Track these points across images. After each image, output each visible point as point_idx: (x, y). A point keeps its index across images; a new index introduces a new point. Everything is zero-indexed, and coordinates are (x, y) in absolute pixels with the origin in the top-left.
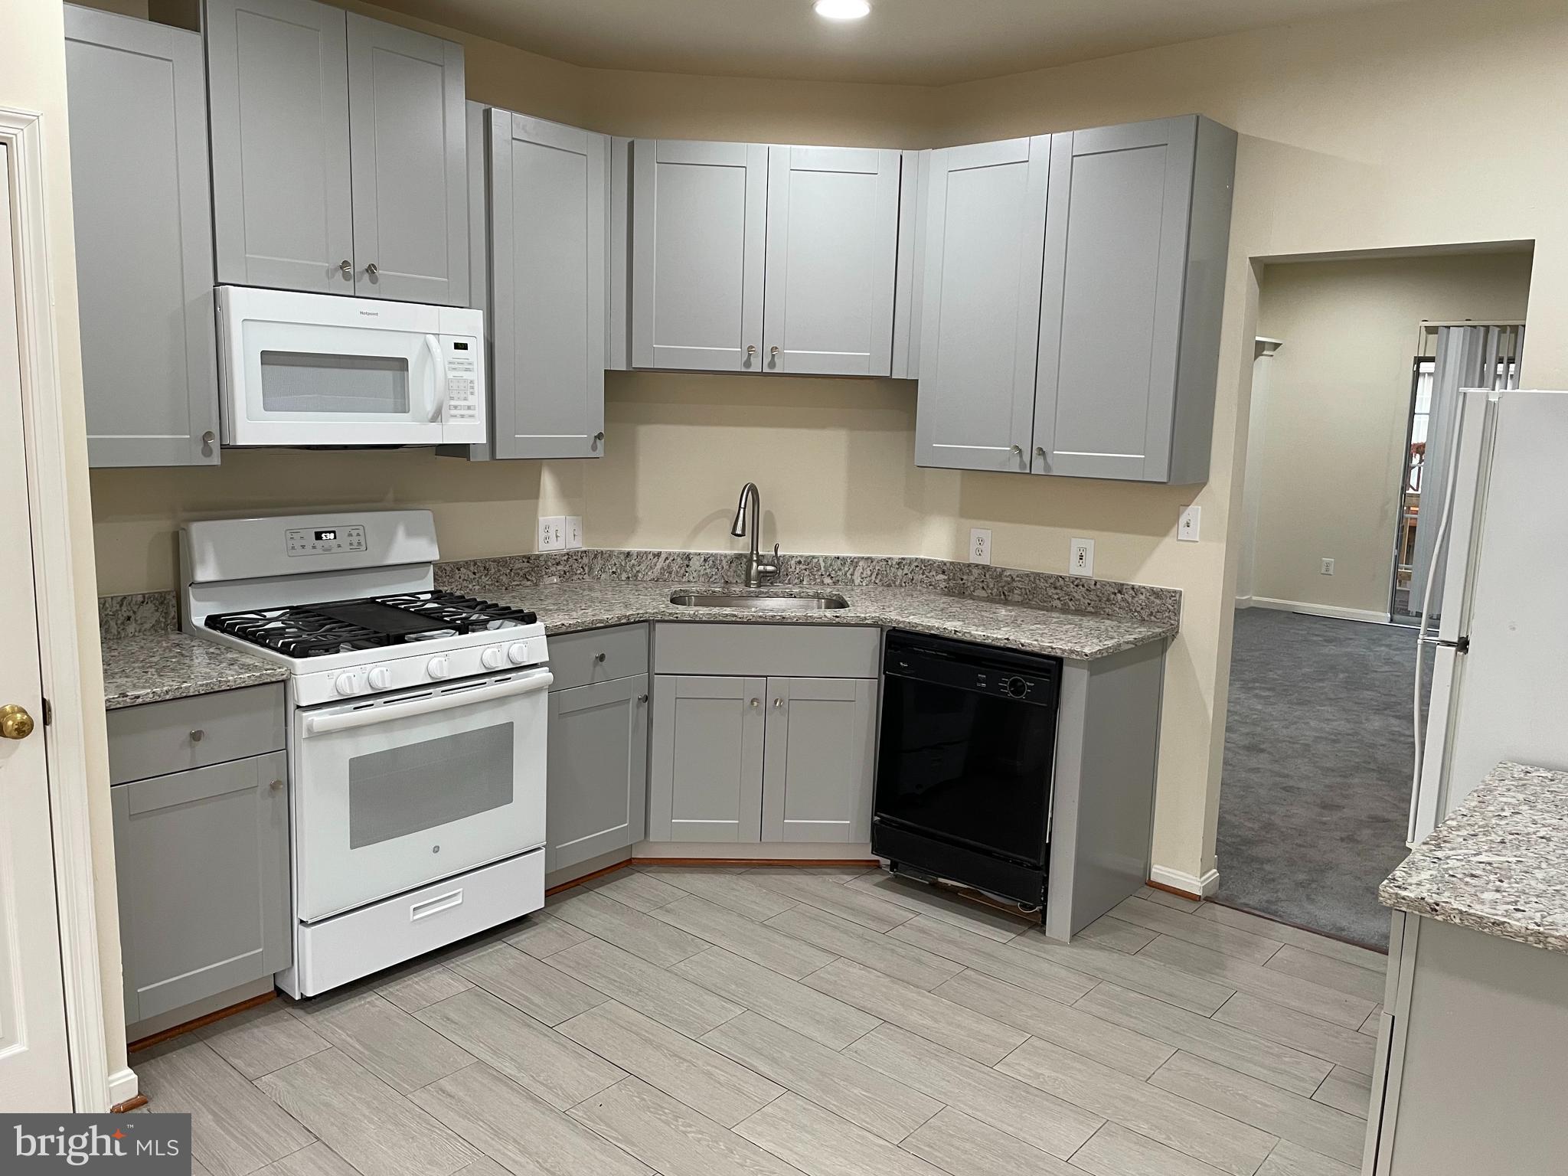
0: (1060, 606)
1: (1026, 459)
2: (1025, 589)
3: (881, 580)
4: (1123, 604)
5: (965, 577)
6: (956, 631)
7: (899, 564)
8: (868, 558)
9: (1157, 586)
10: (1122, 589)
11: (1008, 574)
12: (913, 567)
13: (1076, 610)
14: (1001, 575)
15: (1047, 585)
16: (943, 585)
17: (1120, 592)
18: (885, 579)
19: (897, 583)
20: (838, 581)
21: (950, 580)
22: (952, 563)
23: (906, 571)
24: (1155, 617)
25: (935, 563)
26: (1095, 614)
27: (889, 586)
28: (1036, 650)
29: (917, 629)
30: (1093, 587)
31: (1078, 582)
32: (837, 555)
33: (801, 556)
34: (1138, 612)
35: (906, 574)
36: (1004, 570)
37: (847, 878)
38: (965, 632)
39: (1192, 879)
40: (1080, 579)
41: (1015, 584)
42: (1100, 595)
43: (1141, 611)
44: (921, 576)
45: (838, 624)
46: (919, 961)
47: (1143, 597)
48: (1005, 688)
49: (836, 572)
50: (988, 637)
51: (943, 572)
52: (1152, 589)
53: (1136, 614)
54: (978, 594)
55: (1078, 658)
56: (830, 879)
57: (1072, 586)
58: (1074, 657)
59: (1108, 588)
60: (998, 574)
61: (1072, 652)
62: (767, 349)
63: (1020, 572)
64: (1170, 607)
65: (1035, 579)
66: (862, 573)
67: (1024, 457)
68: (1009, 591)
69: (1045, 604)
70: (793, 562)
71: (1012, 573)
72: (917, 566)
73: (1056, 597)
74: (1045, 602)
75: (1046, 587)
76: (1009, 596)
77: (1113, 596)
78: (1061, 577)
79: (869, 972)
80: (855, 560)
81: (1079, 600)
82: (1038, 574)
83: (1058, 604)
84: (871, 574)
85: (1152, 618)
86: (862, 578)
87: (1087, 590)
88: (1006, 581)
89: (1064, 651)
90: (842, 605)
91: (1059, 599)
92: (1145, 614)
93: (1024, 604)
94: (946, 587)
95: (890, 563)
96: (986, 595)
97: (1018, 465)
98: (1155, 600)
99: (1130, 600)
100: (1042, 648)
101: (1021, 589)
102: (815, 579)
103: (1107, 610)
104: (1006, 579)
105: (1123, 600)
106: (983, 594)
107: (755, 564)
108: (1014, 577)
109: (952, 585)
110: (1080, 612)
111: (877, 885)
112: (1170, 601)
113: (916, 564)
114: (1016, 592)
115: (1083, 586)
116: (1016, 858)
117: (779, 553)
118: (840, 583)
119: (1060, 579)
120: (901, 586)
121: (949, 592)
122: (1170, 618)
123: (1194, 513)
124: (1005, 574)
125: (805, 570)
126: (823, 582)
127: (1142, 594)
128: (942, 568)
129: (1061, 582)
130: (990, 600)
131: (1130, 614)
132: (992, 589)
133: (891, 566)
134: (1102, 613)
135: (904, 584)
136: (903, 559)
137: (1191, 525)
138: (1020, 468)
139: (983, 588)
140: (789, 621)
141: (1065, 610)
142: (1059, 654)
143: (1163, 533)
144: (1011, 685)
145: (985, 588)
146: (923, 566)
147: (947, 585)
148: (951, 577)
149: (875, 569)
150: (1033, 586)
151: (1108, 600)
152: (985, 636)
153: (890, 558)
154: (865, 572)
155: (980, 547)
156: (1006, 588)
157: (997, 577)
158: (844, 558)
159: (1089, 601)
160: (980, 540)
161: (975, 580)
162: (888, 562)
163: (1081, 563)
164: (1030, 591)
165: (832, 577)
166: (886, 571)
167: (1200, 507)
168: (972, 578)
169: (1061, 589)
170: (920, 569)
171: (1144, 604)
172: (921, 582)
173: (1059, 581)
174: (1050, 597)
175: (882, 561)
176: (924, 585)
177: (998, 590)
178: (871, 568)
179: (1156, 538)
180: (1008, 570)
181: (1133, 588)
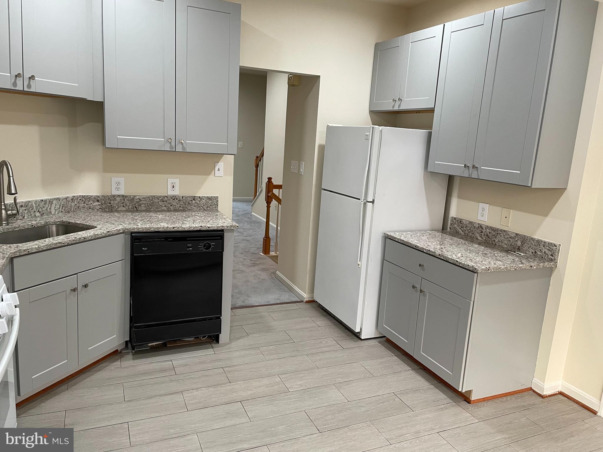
1: (173, 144)
2: (147, 204)
3: (64, 210)
5: (112, 202)
6: (173, 227)
7: (72, 199)
8: (57, 199)
9: (209, 195)
10: (195, 198)
11: (138, 198)
13: (174, 210)
14: (133, 199)
15: (159, 201)
16: (99, 207)
17: (194, 200)
18: (67, 209)
19: (72, 210)
20: (43, 213)
21: (103, 204)
22: (102, 196)
23: (76, 203)
24: (209, 208)
25: (92, 197)
26: (184, 211)
27: (69, 212)
29: (151, 230)
30: (181, 199)
31: (174, 198)
32: (41, 199)
35: (76, 205)
36: (135, 196)
40: (175, 196)
41: (142, 202)
42: (185, 202)
43: (204, 206)
44: (83, 204)
47: (204, 201)
48: (201, 248)
49: (42, 209)
51: (98, 201)
52: (208, 197)
53: (201, 208)
54: (121, 209)
55: (234, 228)
57: (171, 200)
59: (188, 199)
60: (132, 199)
63: (144, 197)
64: (215, 203)
65: (152, 198)
66: (55, 207)
68: (139, 206)
69: (159, 209)
71: (140, 197)
72: (80, 200)
74: (158, 208)
75: (158, 202)
76: (138, 208)
77: (191, 202)
78: (166, 196)
79: (202, 390)
80: (51, 200)
81: (175, 205)
82: (153, 196)
83: (163, 208)
84: (60, 207)
85: (208, 208)
86: (55, 210)
87: (179, 200)
88: (136, 202)
91: (165, 206)
92: (205, 207)
93: (148, 211)
94: (100, 208)
95: (68, 200)
96: (126, 209)
98: (209, 201)
99: (198, 202)
101: (145, 204)
103: (189, 208)
104: (136, 200)
105: (196, 203)
106: (124, 209)
108: (141, 199)
109: (104, 207)
110: (176, 210)
112: (215, 201)
113: (80, 199)
114: (142, 206)
115: (177, 199)
118: (44, 215)
119: (165, 197)
120: (74, 211)
121: (103, 210)
122: (215, 207)
123: (220, 165)
124: (136, 198)
127: (204, 199)
128: (97, 199)
129: (166, 198)
130: (127, 211)
131: (199, 208)
132: (129, 206)
133: (69, 201)
134: (186, 209)
135: (75, 210)
136: (74, 197)
137: (220, 170)
139: (123, 206)
141: (169, 210)
143: (209, 174)
144: (204, 246)
145: (124, 205)
146: (84, 199)
147: (101, 207)
148: (103, 203)
149: (61, 204)
150: (152, 202)
151: (189, 204)
152: (189, 227)
153: (68, 197)
154: (56, 207)
155: (118, 186)
156: (136, 205)
157: (131, 200)
158: (45, 200)
159: (180, 205)
160: (118, 183)
161: (118, 203)
162: (67, 199)
163: (173, 189)
164: (150, 204)
165: (40, 212)
166: (66, 204)
167: (223, 163)
168: (116, 202)
169: (166, 202)
170: (82, 201)
171: (204, 203)
172: (83, 207)
173: (165, 198)
174: (161, 206)
175: (64, 199)
176: (85, 209)
177: (132, 206)
178: (59, 204)
179: (206, 176)
180: (137, 196)
181: (200, 198)
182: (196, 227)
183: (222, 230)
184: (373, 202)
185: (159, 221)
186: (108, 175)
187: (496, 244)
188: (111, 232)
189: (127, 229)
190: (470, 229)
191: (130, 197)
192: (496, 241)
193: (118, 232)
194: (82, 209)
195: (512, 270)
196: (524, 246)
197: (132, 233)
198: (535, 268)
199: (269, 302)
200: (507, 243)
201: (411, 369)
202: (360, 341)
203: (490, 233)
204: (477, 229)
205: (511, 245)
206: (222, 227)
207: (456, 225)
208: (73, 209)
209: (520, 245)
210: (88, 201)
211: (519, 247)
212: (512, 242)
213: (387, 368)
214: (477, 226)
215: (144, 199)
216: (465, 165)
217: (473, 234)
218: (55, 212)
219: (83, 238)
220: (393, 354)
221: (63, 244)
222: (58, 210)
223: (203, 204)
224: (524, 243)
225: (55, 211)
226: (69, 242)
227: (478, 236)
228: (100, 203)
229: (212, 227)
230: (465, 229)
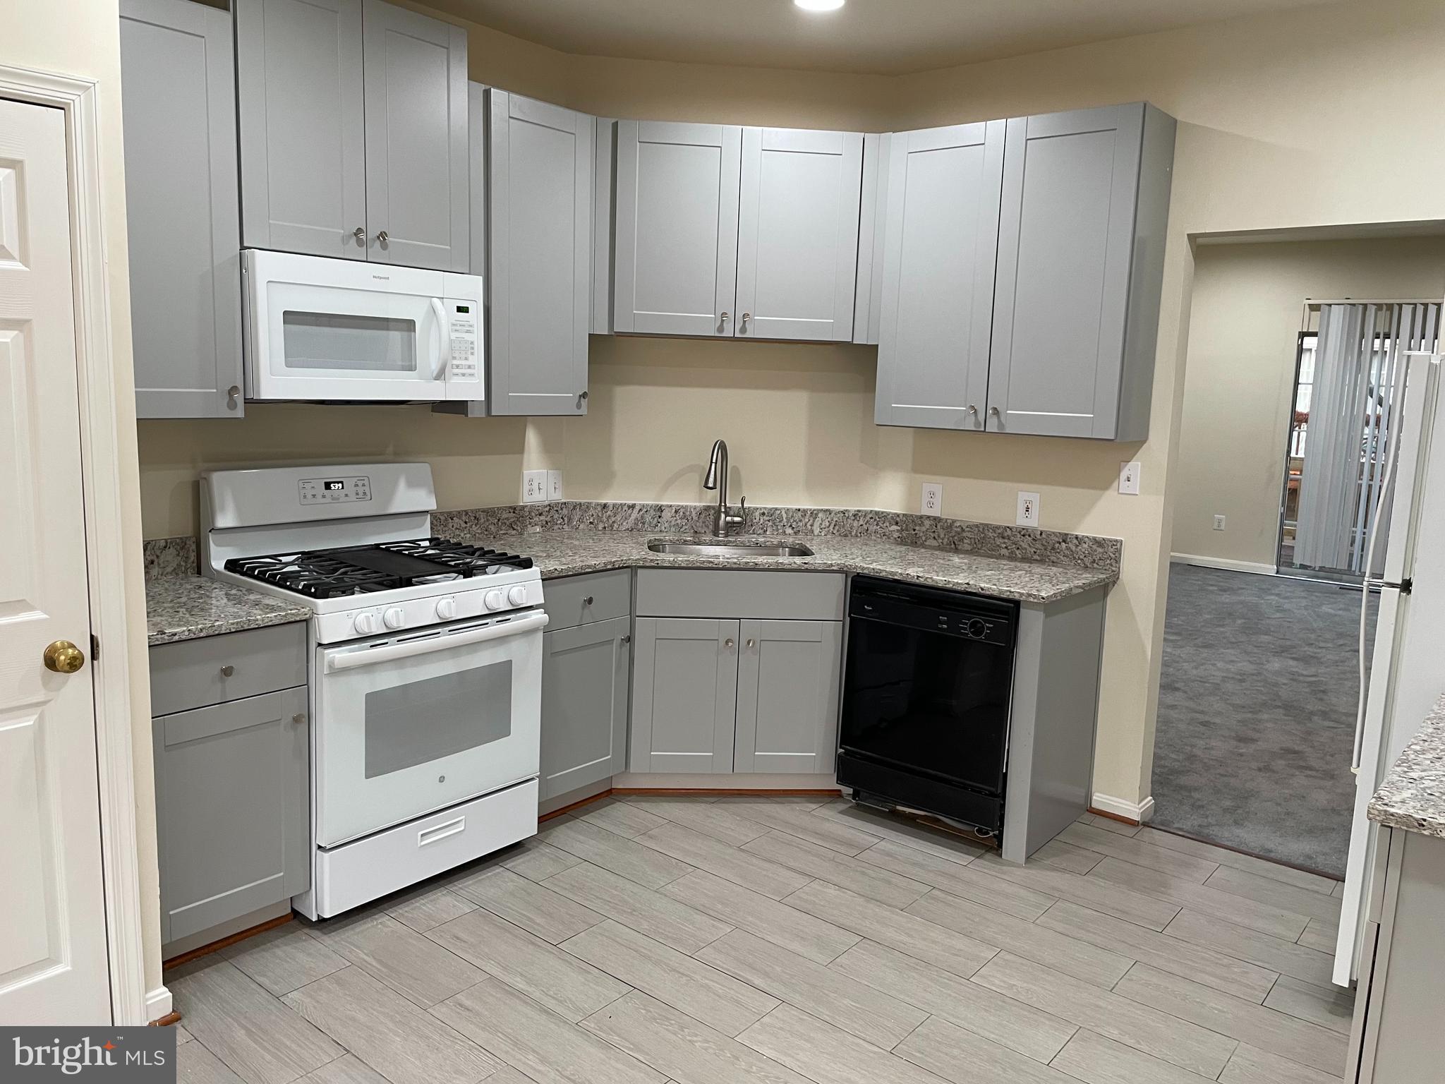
0: (1007, 554)
1: (982, 418)
2: (975, 539)
3: (838, 531)
4: (1066, 552)
5: (917, 528)
6: (918, 577)
7: (855, 516)
8: (827, 510)
9: (1100, 536)
10: (1066, 538)
11: (958, 524)
12: (868, 518)
13: (1022, 558)
14: (951, 526)
15: (995, 535)
16: (896, 535)
17: (1064, 541)
18: (842, 530)
19: (853, 534)
20: (799, 531)
21: (903, 530)
22: (904, 515)
23: (861, 523)
24: (1097, 564)
25: (889, 515)
26: (1041, 561)
27: (846, 536)
28: (995, 593)
30: (1038, 537)
31: (1024, 532)
32: (798, 507)
33: (765, 508)
34: (1081, 559)
35: (861, 525)
36: (954, 521)
37: (814, 806)
38: (927, 578)
39: (1131, 806)
40: (1027, 530)
41: (964, 534)
42: (1046, 544)
43: (1085, 559)
44: (875, 527)
45: (807, 571)
46: (889, 883)
47: (1086, 546)
48: (965, 629)
49: (797, 523)
50: (949, 581)
51: (897, 523)
52: (1095, 539)
53: (1079, 561)
54: (930, 544)
55: (1036, 601)
56: (797, 807)
57: (1019, 536)
58: (1032, 600)
59: (1053, 537)
60: (949, 526)
61: (1030, 595)
62: (739, 315)
63: (969, 523)
64: (1111, 554)
65: (983, 529)
66: (821, 524)
67: (979, 417)
68: (960, 541)
69: (993, 553)
70: (757, 514)
71: (962, 524)
72: (872, 518)
73: (1003, 546)
74: (993, 550)
75: (995, 537)
76: (959, 545)
77: (1057, 545)
78: (1008, 527)
79: (844, 892)
80: (815, 512)
81: (1026, 549)
82: (987, 525)
83: (1004, 552)
84: (829, 526)
85: (1095, 565)
86: (821, 529)
87: (1034, 539)
88: (956, 532)
89: (1021, 594)
90: (805, 552)
91: (1006, 547)
92: (1088, 562)
93: (974, 552)
94: (899, 537)
95: (846, 515)
96: (938, 544)
97: (973, 425)
98: (1098, 548)
99: (1074, 548)
100: (1001, 592)
101: (971, 538)
102: (778, 530)
103: (1052, 558)
104: (956, 529)
105: (1068, 548)
106: (935, 543)
107: (723, 516)
108: (964, 528)
109: (905, 535)
110: (1025, 559)
111: (841, 812)
112: (1112, 550)
113: (871, 516)
114: (965, 541)
115: (1029, 536)
116: (976, 787)
117: (745, 505)
118: (801, 533)
119: (1008, 529)
120: (857, 536)
121: (901, 541)
122: (1112, 565)
123: (1134, 468)
124: (955, 525)
125: (769, 521)
126: (785, 532)
127: (1085, 543)
128: (895, 519)
129: (1009, 532)
130: (940, 548)
131: (1074, 561)
132: (943, 540)
133: (848, 518)
134: (1047, 560)
136: (859, 511)
137: (1131, 479)
138: (975, 426)
139: (934, 538)
140: (761, 567)
141: (1012, 558)
142: (1017, 597)
143: (1105, 486)
144: (972, 626)
145: (936, 537)
146: (876, 517)
147: (900, 536)
148: (904, 528)
149: (833, 520)
150: (982, 536)
151: (1053, 548)
153: (846, 511)
154: (824, 523)
155: (931, 500)
156: (956, 538)
157: (947, 527)
158: (804, 510)
159: (1035, 550)
160: (932, 493)
161: (927, 531)
162: (844, 513)
163: (1027, 515)
164: (979, 541)
165: (793, 528)
166: (843, 522)
167: (1139, 463)
168: (924, 529)
169: (1009, 539)
170: (874, 520)
171: (1087, 552)
172: (873, 532)
174: (998, 546)
175: (839, 513)
176: (877, 535)
177: (948, 539)
178: (829, 519)
179: (1098, 492)
180: (958, 520)
181: (1077, 538)
182: (958, 583)
183: (1013, 602)
184: (1404, 586)
186: (918, 476)
188: (812, 564)
189: (847, 566)
191: (946, 521)
193: (829, 569)
208: (855, 532)
210: (883, 522)
218: (820, 532)
222: (826, 530)
228: (899, 528)
229: (988, 589)
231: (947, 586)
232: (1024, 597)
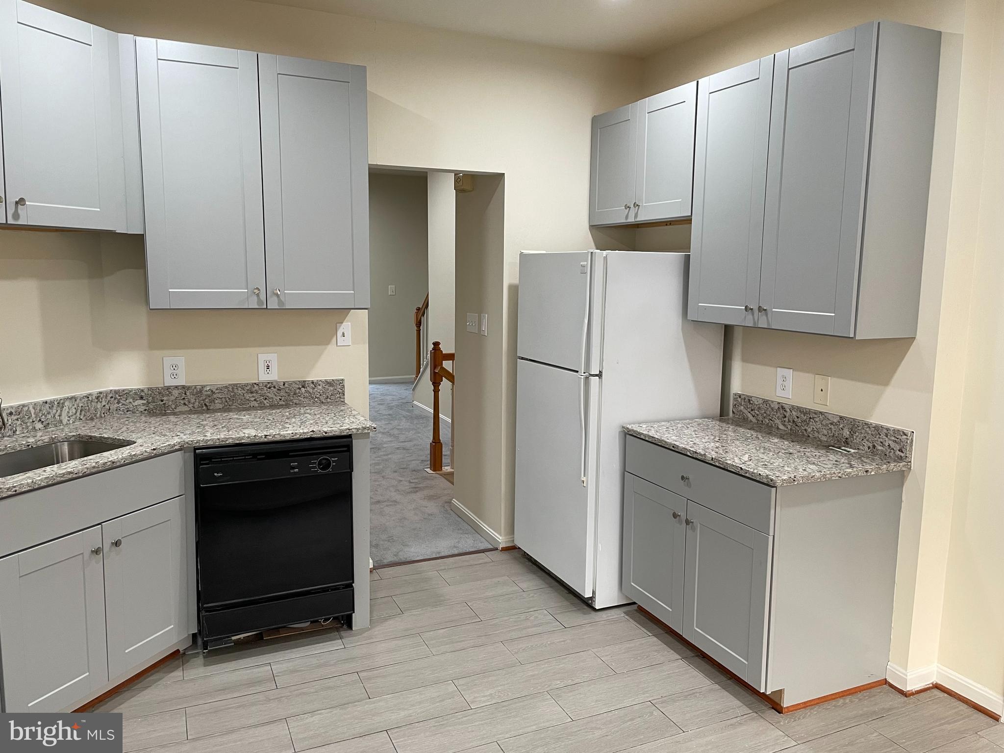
0: (257, 405)
1: (263, 297)
2: (225, 398)
3: (85, 415)
4: (306, 394)
5: (165, 398)
6: (266, 436)
7: (97, 398)
8: (72, 398)
9: (329, 378)
10: (305, 384)
11: (208, 389)
13: (270, 406)
14: (201, 391)
15: (244, 392)
16: (142, 408)
17: (303, 387)
18: (88, 414)
19: (98, 415)
20: (48, 424)
21: (150, 403)
22: (149, 389)
23: (104, 403)
24: (330, 399)
25: (131, 391)
26: (287, 406)
27: (92, 419)
29: (227, 442)
30: (282, 387)
31: (270, 385)
32: (44, 399)
34: (317, 398)
35: (104, 406)
36: (203, 387)
38: (275, 435)
40: (272, 383)
41: (215, 396)
42: (289, 391)
43: (320, 397)
44: (116, 405)
47: (320, 387)
48: (315, 467)
49: (46, 416)
51: (142, 398)
52: (326, 381)
53: (316, 399)
54: (180, 410)
55: (368, 431)
57: (265, 389)
59: (294, 385)
60: (199, 391)
61: (364, 428)
63: (219, 386)
64: (340, 390)
65: (233, 388)
66: (68, 412)
68: (211, 402)
69: (244, 406)
71: (212, 388)
72: (112, 397)
73: (253, 399)
74: (243, 404)
75: (244, 394)
76: (210, 406)
77: (298, 391)
78: (255, 384)
80: (62, 401)
81: (272, 398)
82: (234, 385)
83: (252, 404)
84: (76, 412)
85: (328, 400)
86: (69, 417)
87: (278, 390)
88: (206, 395)
91: (255, 400)
92: (322, 399)
93: (226, 409)
94: (145, 410)
95: (90, 398)
96: (189, 409)
98: (329, 388)
99: (311, 391)
101: (221, 398)
102: (27, 428)
103: (295, 401)
104: (205, 393)
105: (306, 391)
106: (186, 408)
108: (214, 390)
109: (152, 407)
110: (273, 406)
112: (340, 387)
113: (111, 395)
114: (217, 401)
115: (274, 387)
118: (50, 426)
120: (101, 417)
121: (151, 413)
122: (340, 398)
123: (346, 327)
124: (205, 389)
125: (17, 419)
126: (35, 427)
127: (319, 385)
128: (139, 395)
129: (256, 387)
130: (191, 412)
131: (312, 401)
132: (194, 404)
133: (92, 401)
134: (291, 403)
135: (103, 415)
136: (101, 393)
137: (345, 335)
139: (185, 404)
141: (262, 407)
142: (354, 432)
143: (328, 342)
144: (320, 464)
145: (187, 403)
146: (117, 395)
147: (147, 408)
148: (150, 401)
149: (78, 406)
150: (232, 394)
151: (295, 394)
152: (292, 433)
153: (90, 395)
154: (71, 411)
155: (174, 371)
156: (206, 401)
157: (197, 393)
158: (51, 402)
159: (280, 397)
160: (174, 366)
161: (176, 399)
162: (88, 397)
163: (268, 371)
164: (229, 399)
165: (43, 422)
166: (88, 406)
167: (350, 323)
168: (172, 398)
169: (257, 393)
170: (115, 399)
171: (321, 392)
172: (116, 410)
173: (254, 387)
174: (248, 400)
175: (83, 398)
176: (121, 413)
177: (199, 403)
178: (75, 406)
179: (323, 347)
180: (207, 385)
181: (313, 383)
182: (304, 433)
183: (350, 436)
184: (600, 375)
185: (244, 426)
186: (158, 353)
187: (809, 436)
188: (159, 449)
189: (187, 443)
190: (765, 413)
191: (195, 388)
192: (809, 430)
193: (172, 449)
194: (114, 413)
195: (833, 478)
196: (855, 437)
197: (195, 449)
198: (873, 473)
199: (439, 553)
200: (826, 434)
201: (681, 658)
202: (593, 613)
203: (798, 417)
204: (777, 412)
205: (833, 436)
206: (348, 431)
207: (742, 407)
208: (99, 413)
209: (848, 436)
210: (125, 399)
211: (847, 439)
212: (835, 431)
213: (639, 658)
214: (776, 408)
215: (218, 391)
216: (746, 307)
217: (771, 420)
218: (69, 421)
219: (110, 463)
220: (651, 633)
221: (76, 474)
222: (74, 417)
223: (319, 393)
224: (853, 432)
225: (69, 419)
226: (86, 470)
227: (780, 423)
228: (145, 402)
229: (331, 431)
230: (757, 413)
231: (295, 437)
232: (360, 431)
